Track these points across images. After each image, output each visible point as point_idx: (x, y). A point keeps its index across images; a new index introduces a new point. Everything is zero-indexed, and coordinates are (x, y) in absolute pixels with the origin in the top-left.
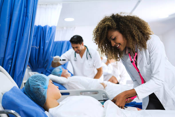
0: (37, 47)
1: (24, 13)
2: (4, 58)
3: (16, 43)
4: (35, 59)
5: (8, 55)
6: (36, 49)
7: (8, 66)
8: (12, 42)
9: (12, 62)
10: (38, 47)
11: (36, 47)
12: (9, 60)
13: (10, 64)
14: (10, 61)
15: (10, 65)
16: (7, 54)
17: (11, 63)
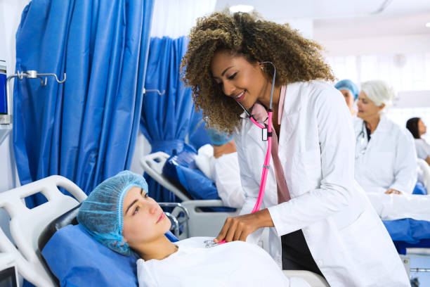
0: (161, 92)
1: (122, 38)
2: (79, 147)
3: (104, 112)
4: (158, 118)
5: (88, 142)
6: (159, 96)
7: (89, 165)
8: (96, 111)
9: (97, 157)
10: (164, 92)
11: (158, 91)
12: (90, 152)
13: (93, 162)
14: (93, 155)
15: (93, 165)
16: (85, 140)
17: (94, 160)
